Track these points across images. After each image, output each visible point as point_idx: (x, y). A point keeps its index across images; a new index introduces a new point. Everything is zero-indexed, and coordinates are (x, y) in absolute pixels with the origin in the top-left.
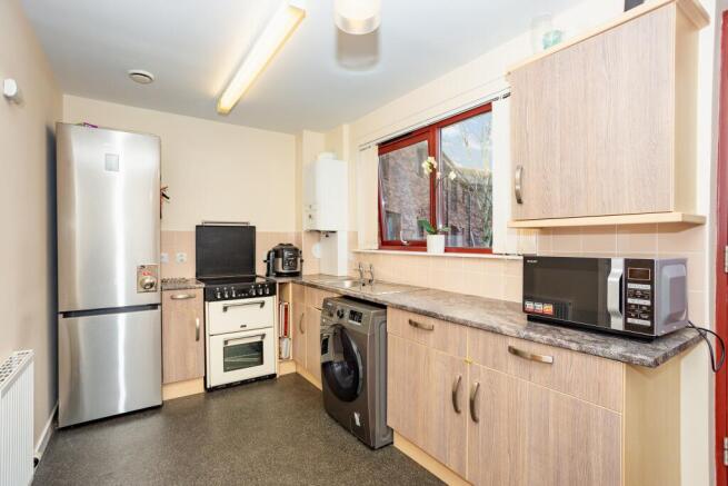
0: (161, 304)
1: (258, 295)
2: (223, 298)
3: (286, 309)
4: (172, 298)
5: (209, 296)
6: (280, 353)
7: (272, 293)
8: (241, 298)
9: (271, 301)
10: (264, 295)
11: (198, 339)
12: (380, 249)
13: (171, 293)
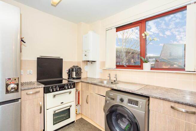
0: (21, 98)
1: (68, 88)
2: (53, 91)
3: (79, 93)
4: (27, 94)
5: (46, 91)
6: (76, 111)
7: (74, 87)
8: (61, 90)
9: (73, 90)
10: (71, 88)
11: (41, 112)
12: (116, 68)
13: (26, 91)
